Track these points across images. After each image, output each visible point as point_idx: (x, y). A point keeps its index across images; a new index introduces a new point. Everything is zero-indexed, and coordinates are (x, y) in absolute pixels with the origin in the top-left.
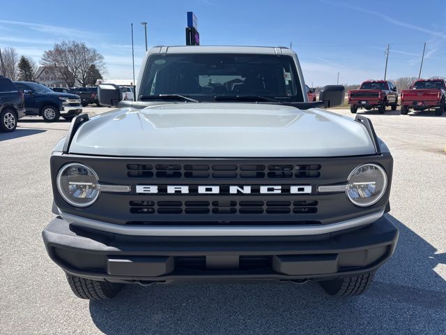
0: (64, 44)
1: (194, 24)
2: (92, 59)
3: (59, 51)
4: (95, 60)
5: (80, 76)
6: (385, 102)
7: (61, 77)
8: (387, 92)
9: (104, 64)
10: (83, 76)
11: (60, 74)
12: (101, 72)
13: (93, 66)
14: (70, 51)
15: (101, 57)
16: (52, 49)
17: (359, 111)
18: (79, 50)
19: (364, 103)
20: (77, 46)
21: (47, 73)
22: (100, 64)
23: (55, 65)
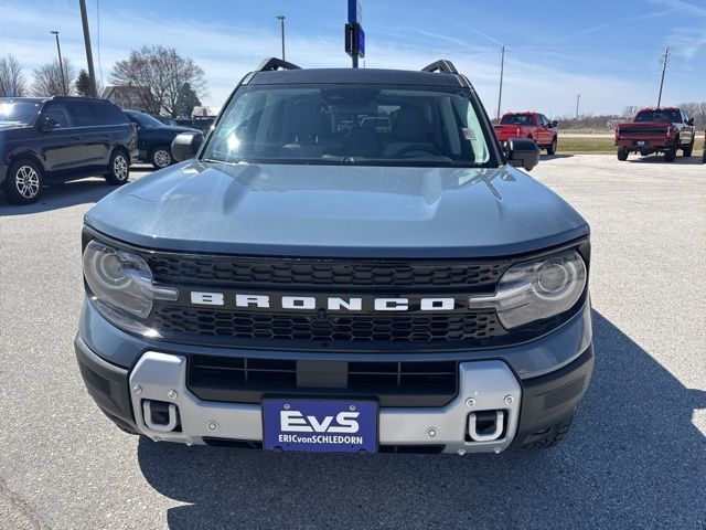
0: (145, 50)
1: (358, 17)
2: (187, 75)
3: (137, 63)
4: (191, 76)
5: (167, 101)
6: (675, 142)
7: (140, 102)
8: (679, 126)
9: (205, 82)
10: (173, 101)
11: (138, 98)
12: (198, 95)
13: (187, 86)
14: (154, 62)
15: (200, 72)
16: (127, 59)
17: (632, 156)
18: (167, 60)
19: (641, 143)
20: (164, 54)
21: (117, 96)
22: (198, 83)
23: (130, 83)
